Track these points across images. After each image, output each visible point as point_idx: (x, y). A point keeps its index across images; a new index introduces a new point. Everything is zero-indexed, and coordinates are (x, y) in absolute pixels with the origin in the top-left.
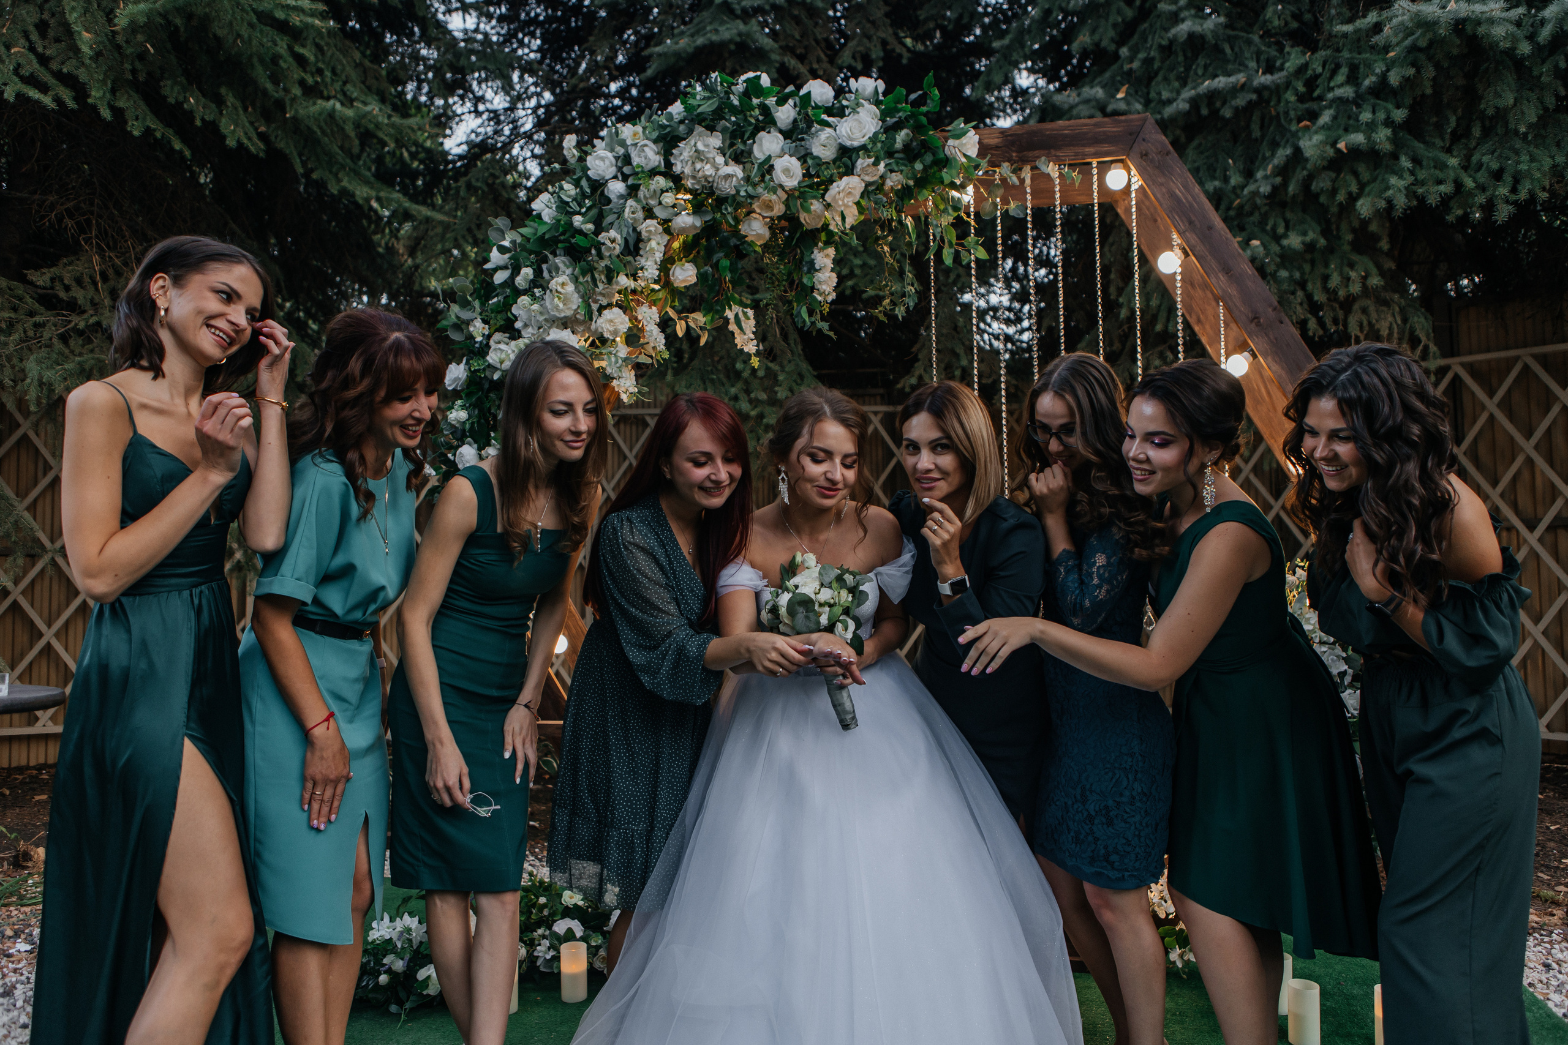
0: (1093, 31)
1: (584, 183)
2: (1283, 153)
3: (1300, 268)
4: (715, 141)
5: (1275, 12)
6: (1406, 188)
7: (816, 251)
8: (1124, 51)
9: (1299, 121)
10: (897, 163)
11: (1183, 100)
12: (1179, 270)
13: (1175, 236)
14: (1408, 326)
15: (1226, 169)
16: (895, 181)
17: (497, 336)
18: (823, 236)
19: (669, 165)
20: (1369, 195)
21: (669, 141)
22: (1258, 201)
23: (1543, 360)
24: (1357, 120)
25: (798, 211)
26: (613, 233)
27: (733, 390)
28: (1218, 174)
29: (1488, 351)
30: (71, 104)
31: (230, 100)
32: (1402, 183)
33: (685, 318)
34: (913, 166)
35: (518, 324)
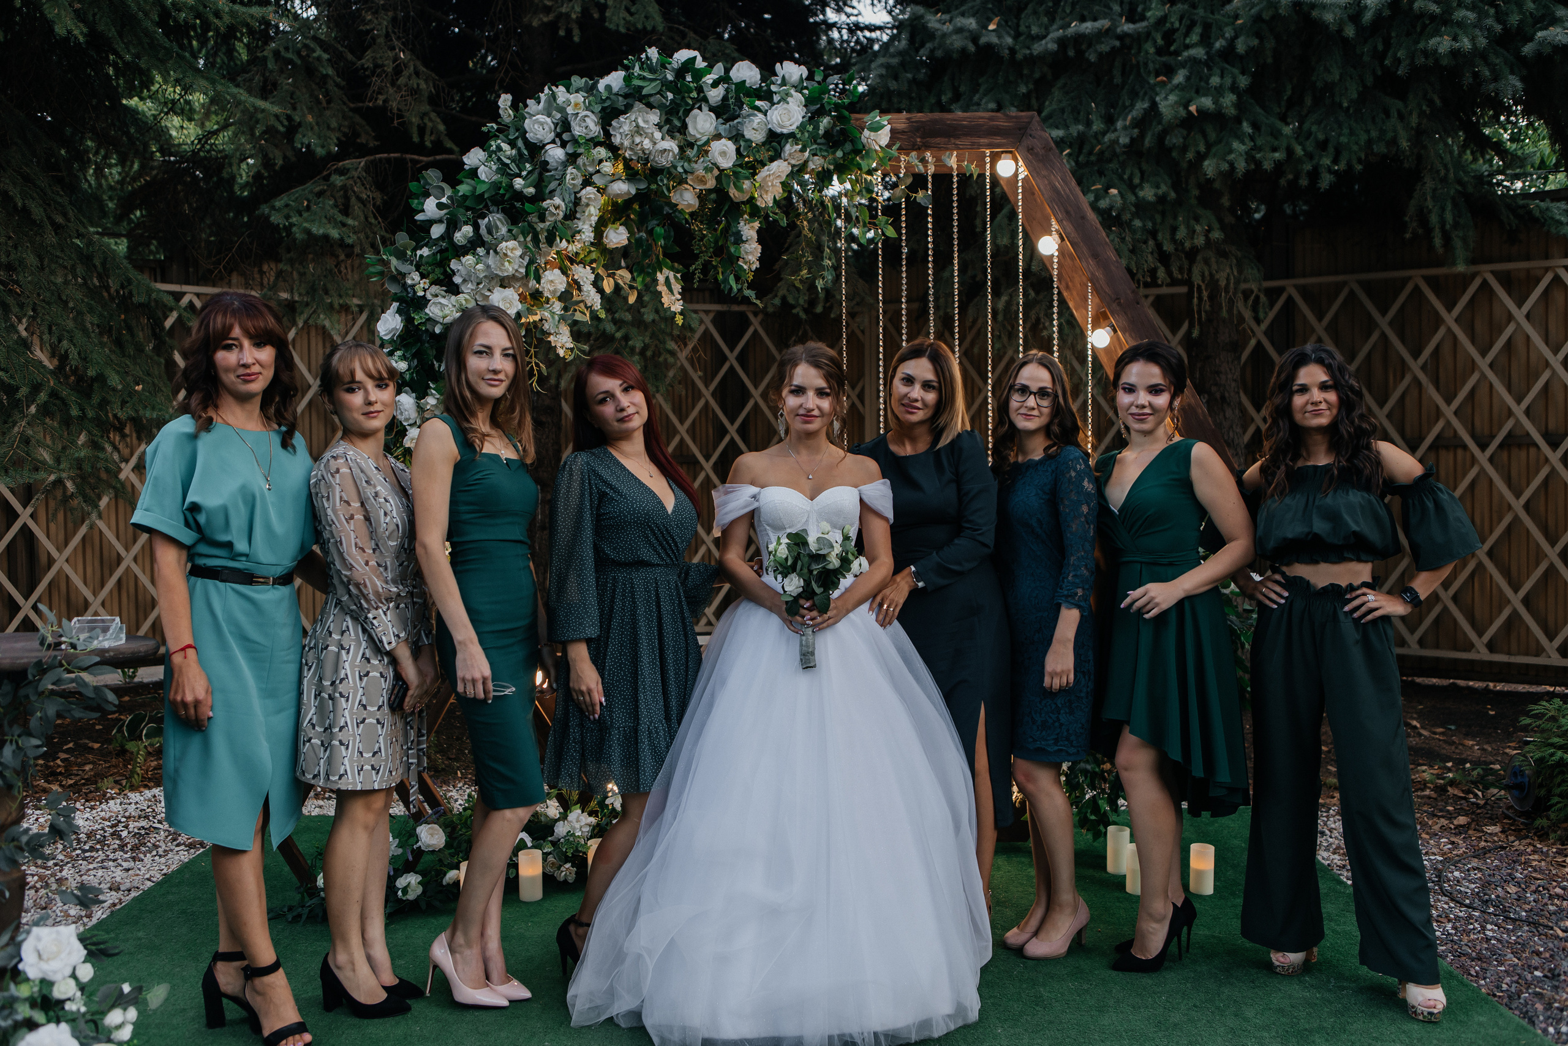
1: (520, 143)
2: (1141, 106)
3: (1152, 219)
4: (654, 117)
6: (1246, 153)
7: (742, 223)
9: (1157, 76)
10: (820, 149)
11: (1052, 40)
12: (1056, 254)
13: (1054, 222)
15: (1089, 113)
16: (816, 163)
17: (435, 289)
18: (747, 208)
19: (608, 135)
20: (1215, 155)
21: (609, 115)
22: (1118, 150)
24: (1208, 83)
25: (729, 185)
26: (557, 201)
28: (1081, 117)
32: (1242, 148)
33: (612, 275)
34: (834, 153)
35: (457, 280)
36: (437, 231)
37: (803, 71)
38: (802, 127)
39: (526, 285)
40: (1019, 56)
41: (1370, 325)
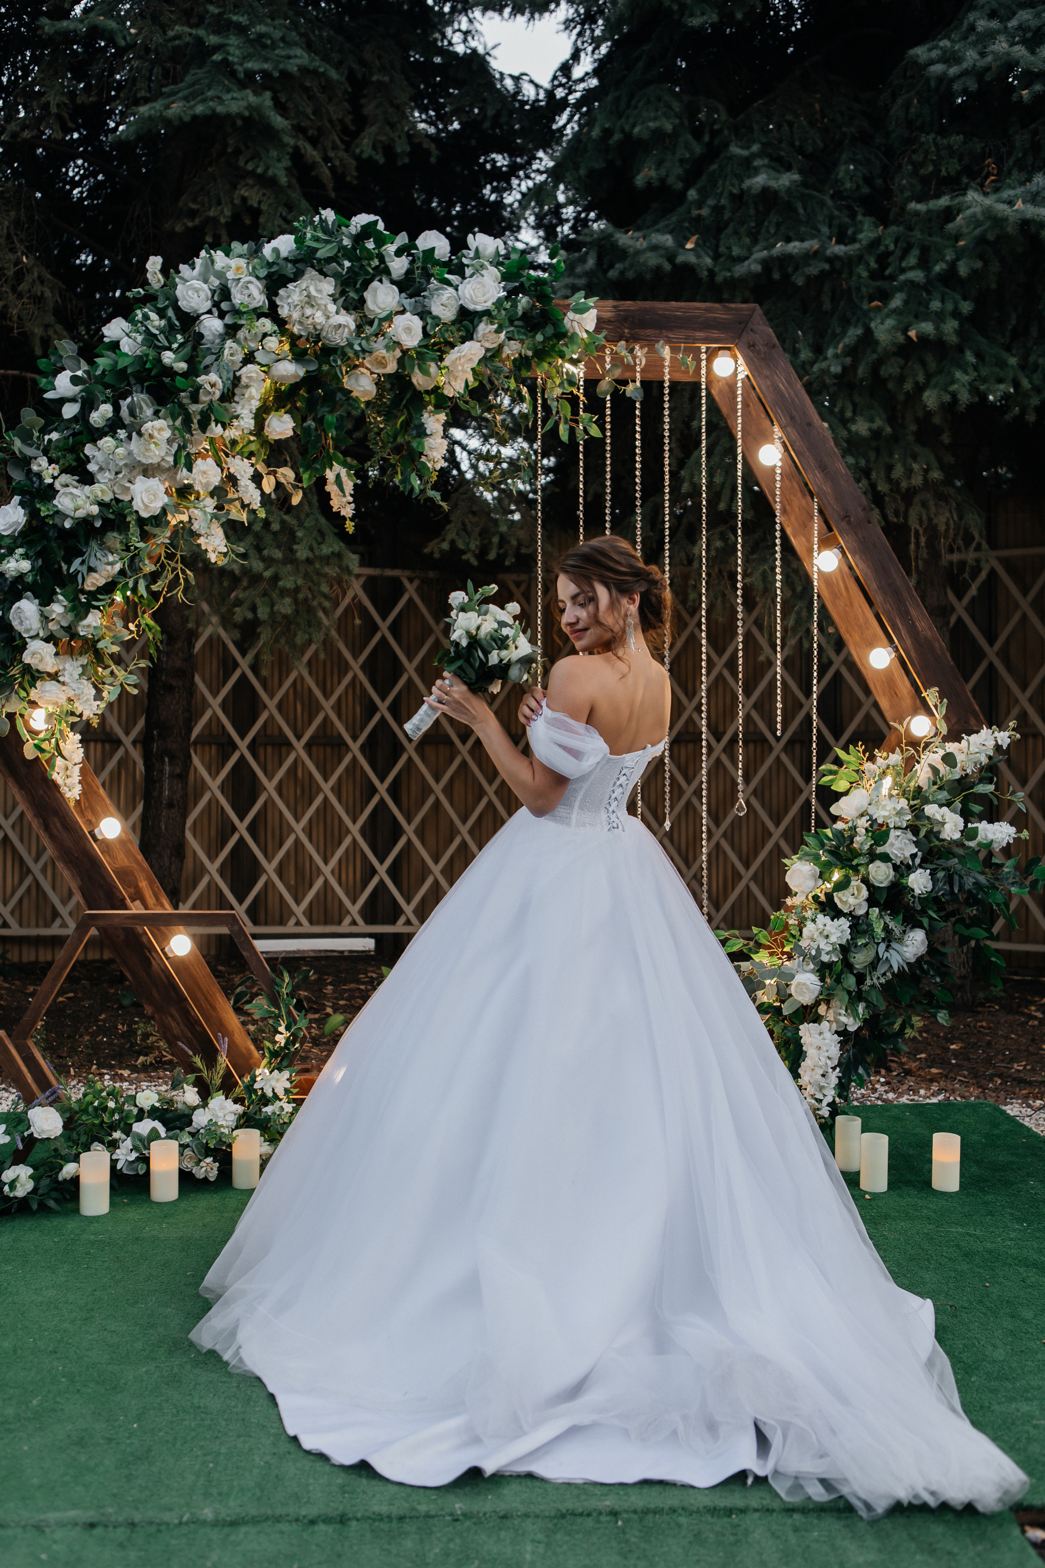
0: (659, 164)
1: (170, 313)
2: (854, 332)
3: (866, 456)
4: (328, 286)
6: (970, 384)
7: (426, 415)
8: (692, 194)
9: (871, 300)
10: (519, 332)
11: (756, 261)
12: (780, 464)
14: (964, 523)
15: (796, 341)
16: (513, 350)
17: (65, 478)
18: (435, 400)
19: (273, 306)
20: (935, 386)
21: (275, 282)
22: (828, 381)
24: (927, 308)
25: (412, 372)
26: (213, 377)
28: (786, 346)
32: (965, 378)
33: (274, 473)
34: (534, 337)
35: (92, 467)
36: (69, 411)
37: (499, 244)
38: (499, 303)
39: (173, 478)
40: (719, 279)
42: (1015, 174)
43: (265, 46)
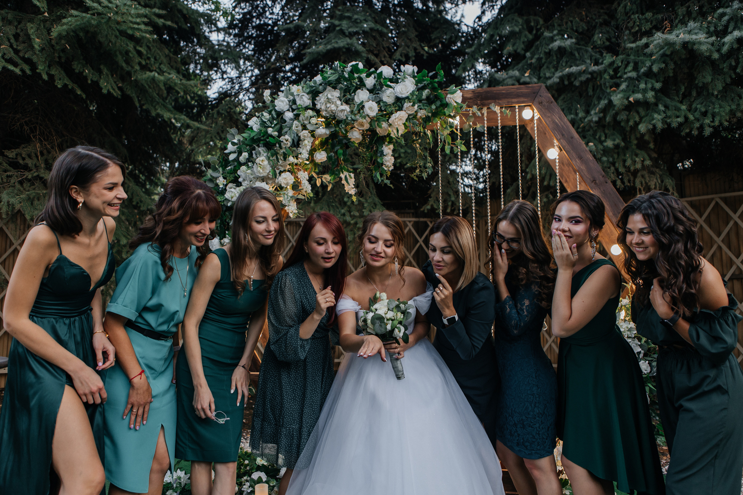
0: (513, 45)
1: (273, 112)
2: (604, 102)
3: (612, 156)
5: (599, 37)
6: (662, 119)
7: (384, 146)
8: (528, 54)
9: (611, 88)
10: (423, 105)
11: (556, 77)
12: (558, 157)
14: (664, 184)
15: (576, 110)
16: (422, 114)
18: (388, 139)
19: (314, 105)
20: (644, 122)
21: (314, 94)
22: (592, 125)
23: (725, 200)
24: (638, 88)
25: (376, 127)
26: (287, 137)
27: (343, 211)
28: (572, 112)
29: (699, 195)
30: (28, 72)
31: (105, 71)
32: (660, 117)
33: (320, 177)
34: (431, 107)
35: (240, 179)
36: (232, 157)
37: (416, 69)
38: (412, 94)
41: (728, 219)
42: (679, 26)
43: (357, 23)
